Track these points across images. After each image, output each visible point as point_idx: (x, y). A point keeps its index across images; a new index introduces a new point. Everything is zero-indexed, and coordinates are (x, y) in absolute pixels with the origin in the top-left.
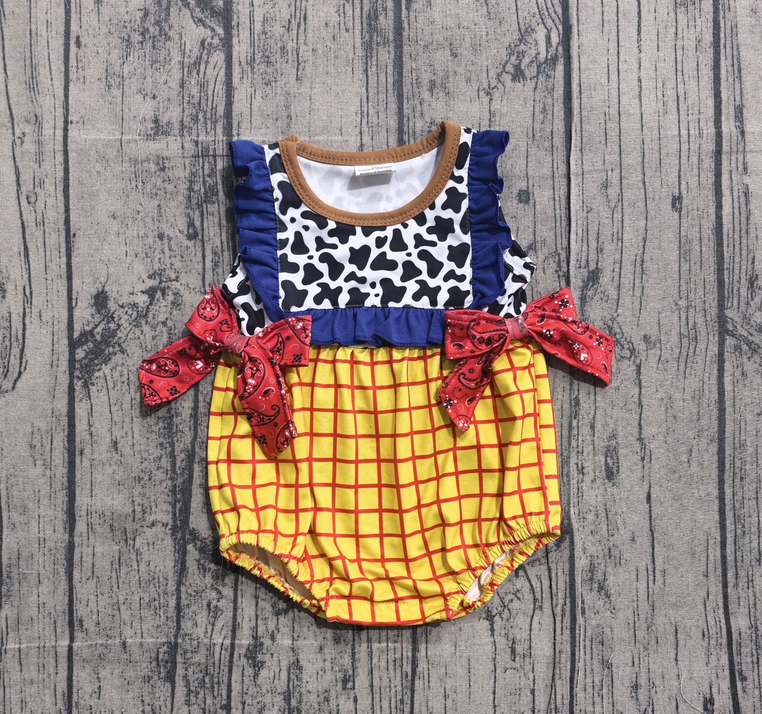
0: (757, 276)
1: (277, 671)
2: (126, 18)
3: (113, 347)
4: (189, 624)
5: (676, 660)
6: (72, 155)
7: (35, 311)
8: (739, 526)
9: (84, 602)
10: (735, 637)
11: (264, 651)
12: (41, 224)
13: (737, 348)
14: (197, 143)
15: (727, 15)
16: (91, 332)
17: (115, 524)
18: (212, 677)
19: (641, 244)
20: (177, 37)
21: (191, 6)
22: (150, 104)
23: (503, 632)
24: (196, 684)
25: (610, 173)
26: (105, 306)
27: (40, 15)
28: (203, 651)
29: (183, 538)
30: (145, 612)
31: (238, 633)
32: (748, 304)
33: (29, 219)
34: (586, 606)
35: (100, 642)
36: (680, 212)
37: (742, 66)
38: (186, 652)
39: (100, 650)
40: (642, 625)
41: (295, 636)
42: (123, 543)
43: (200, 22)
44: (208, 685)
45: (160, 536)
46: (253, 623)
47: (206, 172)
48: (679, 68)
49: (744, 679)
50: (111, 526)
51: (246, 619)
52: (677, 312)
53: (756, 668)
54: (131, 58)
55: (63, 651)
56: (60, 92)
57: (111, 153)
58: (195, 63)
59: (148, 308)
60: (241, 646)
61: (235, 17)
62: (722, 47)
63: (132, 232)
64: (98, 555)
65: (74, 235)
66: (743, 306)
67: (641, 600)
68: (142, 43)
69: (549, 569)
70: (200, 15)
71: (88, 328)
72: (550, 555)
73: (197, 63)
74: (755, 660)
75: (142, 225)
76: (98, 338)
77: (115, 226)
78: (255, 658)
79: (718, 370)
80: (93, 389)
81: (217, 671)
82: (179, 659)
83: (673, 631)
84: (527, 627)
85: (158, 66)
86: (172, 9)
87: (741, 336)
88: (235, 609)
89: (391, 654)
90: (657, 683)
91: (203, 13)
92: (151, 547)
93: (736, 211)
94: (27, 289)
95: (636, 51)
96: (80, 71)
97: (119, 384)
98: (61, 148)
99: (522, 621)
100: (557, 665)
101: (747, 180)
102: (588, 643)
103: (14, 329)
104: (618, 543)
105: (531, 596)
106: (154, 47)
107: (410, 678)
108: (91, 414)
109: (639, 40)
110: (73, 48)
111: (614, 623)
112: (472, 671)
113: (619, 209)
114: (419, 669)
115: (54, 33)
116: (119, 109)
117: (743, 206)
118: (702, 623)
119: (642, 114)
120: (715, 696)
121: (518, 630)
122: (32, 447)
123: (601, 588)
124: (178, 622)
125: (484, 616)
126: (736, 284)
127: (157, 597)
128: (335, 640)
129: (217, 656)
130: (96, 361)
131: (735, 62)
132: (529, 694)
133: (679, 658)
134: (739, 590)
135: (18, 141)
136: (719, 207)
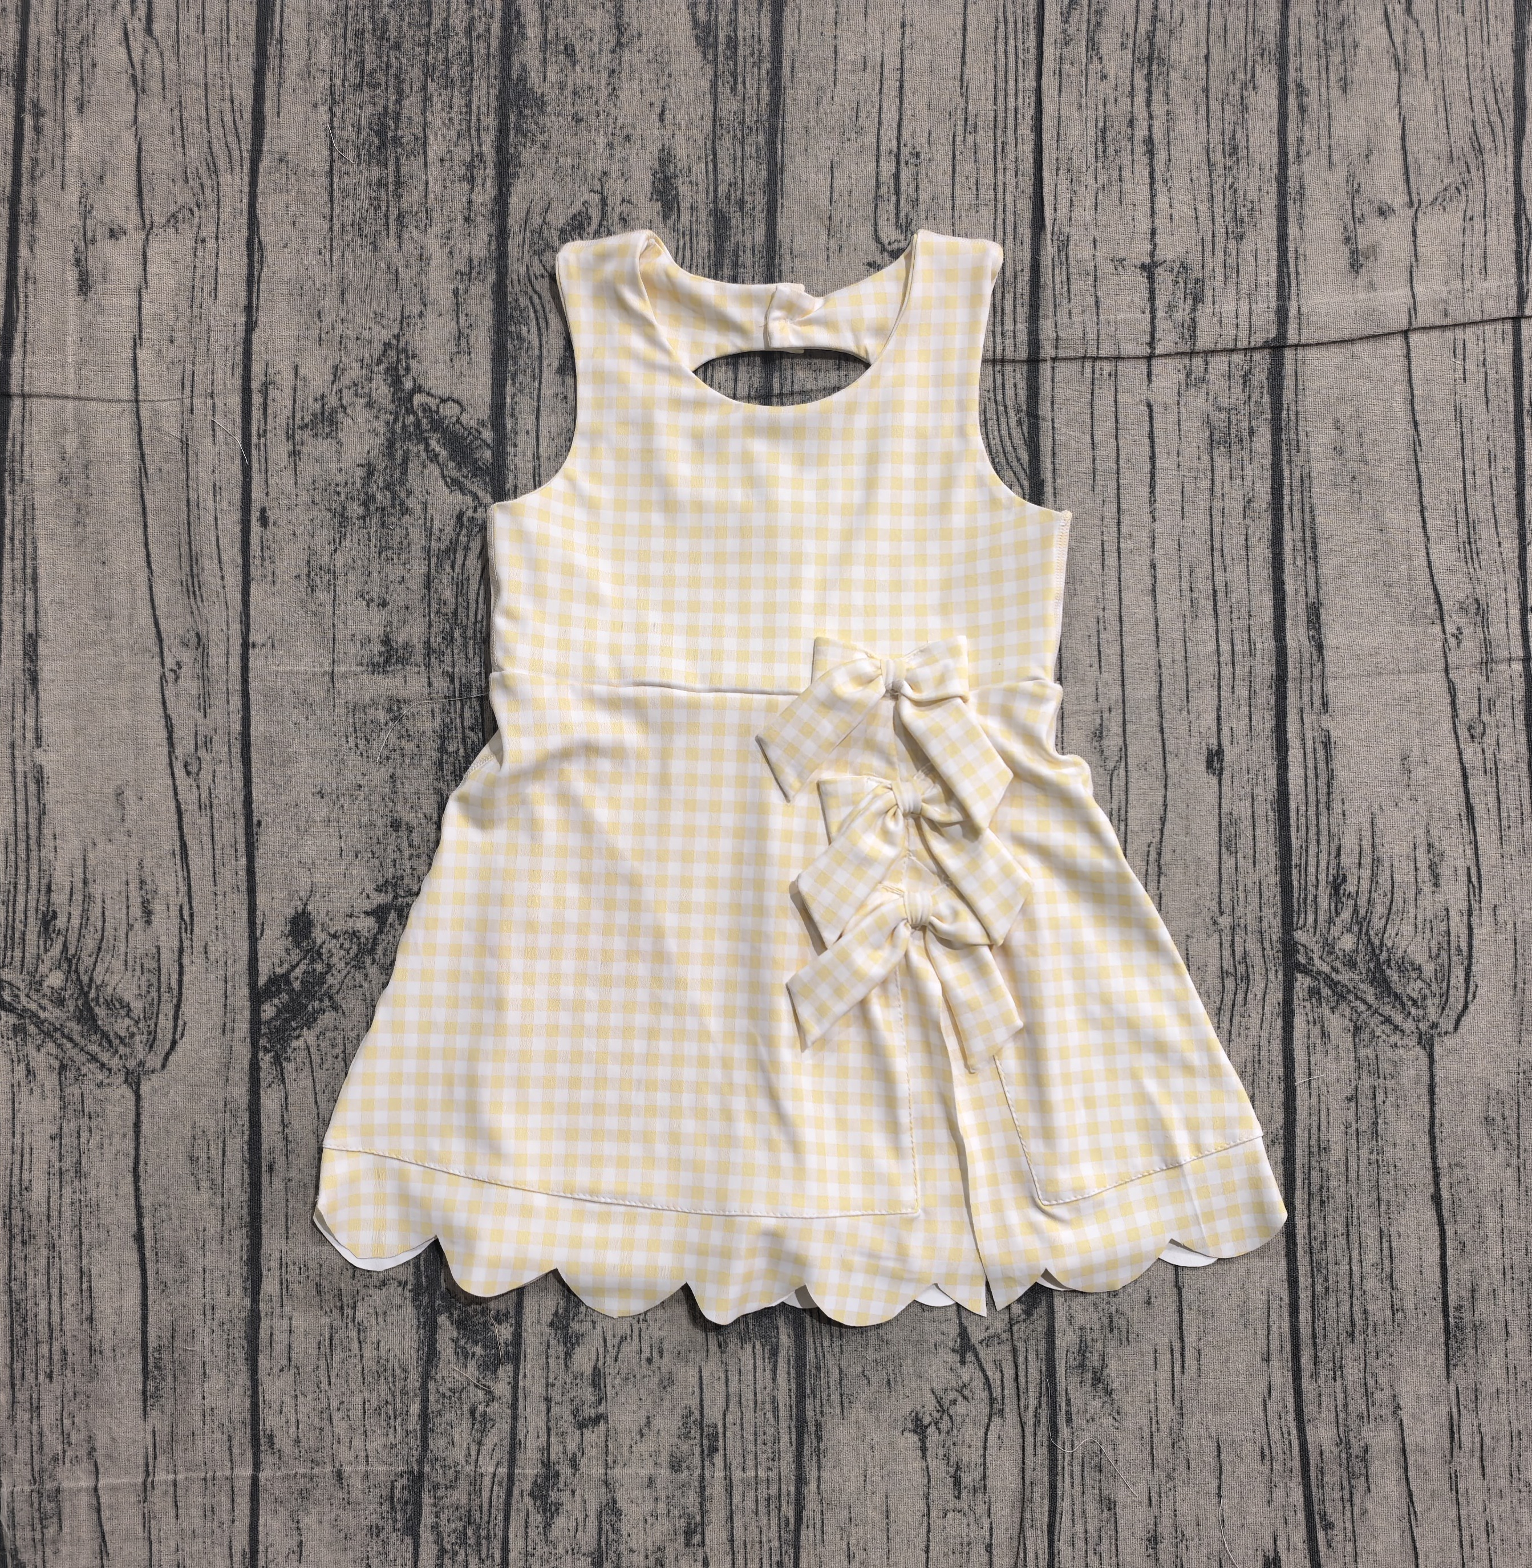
0: (1345, 877)
1: (581, 1519)
2: (340, 478)
3: (321, 1000)
4: (442, 1442)
5: (1220, 1496)
6: (253, 696)
7: (198, 945)
8: (1319, 1280)
9: (276, 1407)
10: (1313, 1458)
11: (561, 1486)
12: (207, 806)
13: (1314, 993)
14: (452, 678)
15: (1294, 458)
16: (286, 976)
17: (324, 1283)
18: (479, 1527)
19: (1158, 826)
20: (418, 509)
21: (441, 459)
22: (378, 616)
23: (941, 1452)
24: (453, 1539)
25: (1106, 715)
26: (307, 936)
27: (204, 477)
28: (463, 1484)
29: (431, 1302)
30: (371, 1423)
31: (520, 1456)
32: (1330, 921)
33: (188, 797)
34: (1074, 1410)
35: (301, 1470)
36: (1220, 774)
37: (1319, 540)
38: (436, 1487)
39: (302, 1483)
40: (1163, 1438)
41: (610, 1460)
42: (336, 1313)
43: (455, 484)
44: (471, 1541)
45: (396, 1301)
46: (542, 1441)
47: (467, 723)
48: (1217, 546)
49: (1329, 1526)
50: (318, 1285)
51: (532, 1434)
52: (1216, 936)
53: (1348, 1507)
54: (347, 543)
55: (244, 1487)
56: (235, 596)
57: (317, 693)
58: (447, 551)
59: (375, 938)
60: (525, 1476)
61: (511, 478)
62: (1286, 509)
63: (352, 816)
64: (298, 1332)
65: (259, 823)
66: (1322, 924)
67: (1161, 1397)
68: (364, 518)
69: (1014, 1351)
70: (456, 474)
71: (279, 971)
72: (1015, 1328)
73: (451, 549)
74: (1347, 1496)
75: (365, 807)
76: (297, 985)
77: (322, 809)
78: (547, 1497)
79: (1284, 1028)
80: (289, 1067)
81: (485, 1518)
82: (427, 1499)
83: (1214, 1449)
84: (980, 1444)
85: (389, 553)
86: (411, 465)
87: (1319, 973)
88: (515, 1418)
89: (762, 1487)
90: (1189, 1532)
91: (460, 469)
92: (381, 1320)
93: (1311, 774)
94: (186, 908)
95: (1147, 518)
96: (267, 563)
97: (330, 1059)
98: (239, 687)
99: (971, 1434)
100: (1027, 1504)
101: (1327, 723)
102: (1077, 1469)
103: (164, 972)
104: (1125, 1308)
105: (985, 1395)
106: (383, 525)
107: (792, 1526)
108: (285, 1106)
109: (1152, 502)
110: (255, 527)
111: (1119, 1436)
112: (891, 1515)
113: (1122, 772)
114: (807, 1513)
115: (225, 503)
116: (328, 623)
117: (1322, 766)
118: (1261, 1438)
119: (1157, 620)
120: (1283, 1555)
121: (965, 1449)
122: (193, 1159)
123: (1097, 1380)
124: (424, 1439)
125: (910, 1426)
126: (1312, 890)
127: (390, 1399)
128: (673, 1467)
129: (485, 1495)
130: (293, 1024)
131: (1308, 533)
132: (983, 1551)
133: (1224, 1493)
134: (1321, 1382)
135: (170, 676)
136: (1283, 767)
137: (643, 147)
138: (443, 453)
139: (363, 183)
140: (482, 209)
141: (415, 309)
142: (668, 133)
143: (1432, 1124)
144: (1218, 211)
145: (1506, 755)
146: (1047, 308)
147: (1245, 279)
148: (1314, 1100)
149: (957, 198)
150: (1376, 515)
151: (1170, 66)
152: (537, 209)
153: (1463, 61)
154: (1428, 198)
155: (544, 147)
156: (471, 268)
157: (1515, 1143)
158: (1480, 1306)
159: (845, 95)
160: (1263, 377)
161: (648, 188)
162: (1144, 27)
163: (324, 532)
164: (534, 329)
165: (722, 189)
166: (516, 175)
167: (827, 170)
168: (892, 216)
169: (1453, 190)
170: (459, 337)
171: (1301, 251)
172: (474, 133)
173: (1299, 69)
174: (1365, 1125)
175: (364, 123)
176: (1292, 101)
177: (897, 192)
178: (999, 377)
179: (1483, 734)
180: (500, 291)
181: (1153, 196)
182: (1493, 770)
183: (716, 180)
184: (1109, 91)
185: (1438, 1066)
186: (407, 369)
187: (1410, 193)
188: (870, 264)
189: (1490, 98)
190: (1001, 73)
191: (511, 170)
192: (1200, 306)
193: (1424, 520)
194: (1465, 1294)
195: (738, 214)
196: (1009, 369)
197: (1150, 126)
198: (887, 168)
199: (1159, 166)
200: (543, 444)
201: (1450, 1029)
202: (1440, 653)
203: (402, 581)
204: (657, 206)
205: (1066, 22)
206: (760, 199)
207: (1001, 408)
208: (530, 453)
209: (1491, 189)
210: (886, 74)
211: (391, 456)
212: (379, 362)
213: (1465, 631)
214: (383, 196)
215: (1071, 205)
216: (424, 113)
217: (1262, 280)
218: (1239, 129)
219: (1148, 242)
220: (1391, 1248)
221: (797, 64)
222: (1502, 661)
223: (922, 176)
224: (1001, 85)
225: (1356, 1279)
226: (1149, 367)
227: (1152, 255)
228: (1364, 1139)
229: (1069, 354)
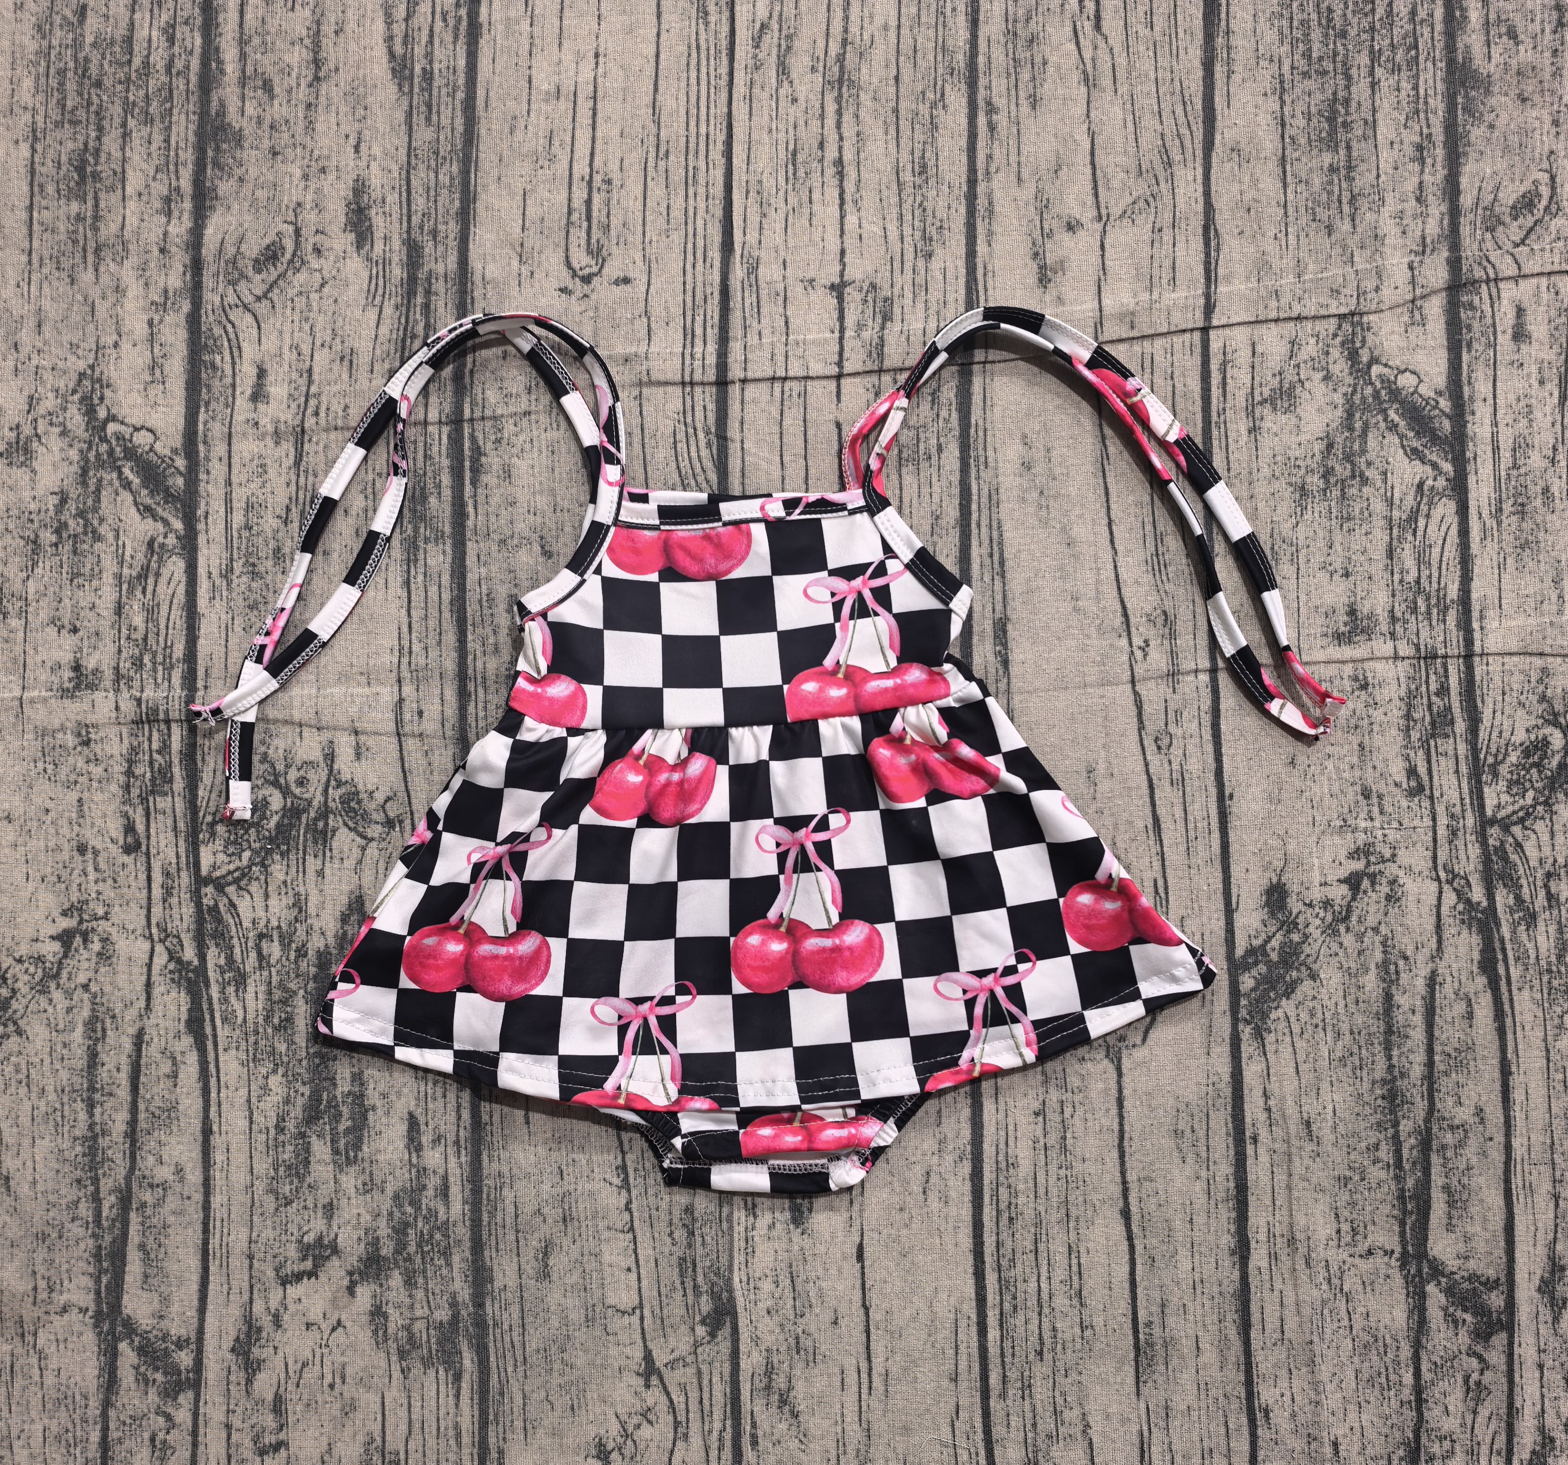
137: (338, 178)
138: (136, 481)
139: (63, 217)
140: (178, 240)
141: (109, 340)
142: (363, 164)
143: (1121, 1138)
144: (907, 230)
145: (1194, 766)
146: (736, 329)
147: (935, 295)
148: (1001, 1116)
149: (648, 224)
150: (1064, 529)
151: (860, 88)
152: (230, 240)
153: (1152, 76)
154: (1116, 211)
155: (241, 180)
156: (166, 298)
157: (1204, 1155)
158: (1171, 1321)
159: (539, 124)
160: (952, 395)
161: (343, 219)
162: (834, 49)
163: (17, 559)
164: (227, 358)
165: (416, 220)
166: (212, 208)
167: (520, 198)
168: (583, 242)
169: (1142, 204)
170: (154, 366)
171: (990, 267)
172: (172, 167)
173: (989, 88)
174: (1053, 1139)
175: (64, 158)
176: (982, 120)
177: (589, 218)
178: (688, 399)
179: (1170, 745)
180: (194, 320)
181: (842, 217)
182: (1180, 781)
183: (409, 210)
184: (800, 114)
185: (1126, 1080)
186: (102, 399)
187: (1098, 208)
188: (561, 290)
189: (1179, 110)
190: (693, 100)
191: (208, 203)
192: (889, 324)
193: (1111, 533)
194: (1155, 1309)
195: (431, 243)
196: (698, 390)
197: (840, 148)
198: (580, 195)
199: (850, 186)
200: (235, 471)
201: (1139, 1042)
202: (1127, 667)
203: (93, 607)
204: (352, 237)
205: (757, 47)
206: (453, 228)
207: (691, 431)
208: (222, 481)
209: (1180, 201)
210: (579, 102)
211: (84, 484)
212: (74, 392)
213: (1152, 643)
214: (81, 230)
215: (761, 228)
216: (123, 149)
217: (951, 297)
218: (928, 147)
219: (837, 263)
220: (1079, 1265)
221: (491, 94)
222: (1188, 673)
223: (614, 202)
224: (693, 111)
225: (1045, 1296)
226: (839, 386)
227: (842, 275)
228: (1053, 1154)
229: (759, 375)
